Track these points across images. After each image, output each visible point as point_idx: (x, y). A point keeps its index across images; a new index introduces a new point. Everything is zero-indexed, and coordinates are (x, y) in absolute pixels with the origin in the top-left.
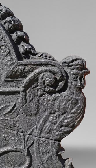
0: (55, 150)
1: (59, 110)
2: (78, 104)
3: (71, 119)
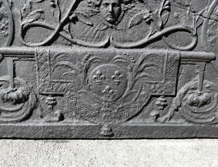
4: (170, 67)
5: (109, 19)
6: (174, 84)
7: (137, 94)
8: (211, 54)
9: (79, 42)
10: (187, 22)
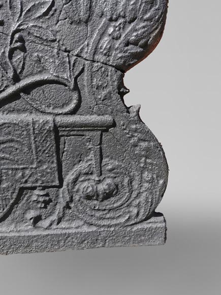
0: (116, 83)
1: (125, 13)
2: (156, 5)
3: (143, 30)
4: (41, 141)
6: (54, 167)
10: (56, 68)
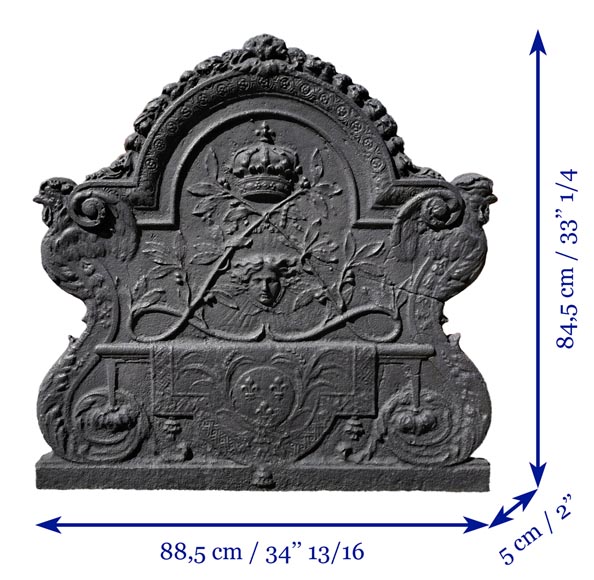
0: (437, 314)
1: (448, 254)
2: (478, 247)
3: (465, 268)
4: (362, 369)
5: (262, 300)
6: (371, 396)
7: (312, 414)
8: (428, 347)
9: (218, 333)
10: (382, 300)
